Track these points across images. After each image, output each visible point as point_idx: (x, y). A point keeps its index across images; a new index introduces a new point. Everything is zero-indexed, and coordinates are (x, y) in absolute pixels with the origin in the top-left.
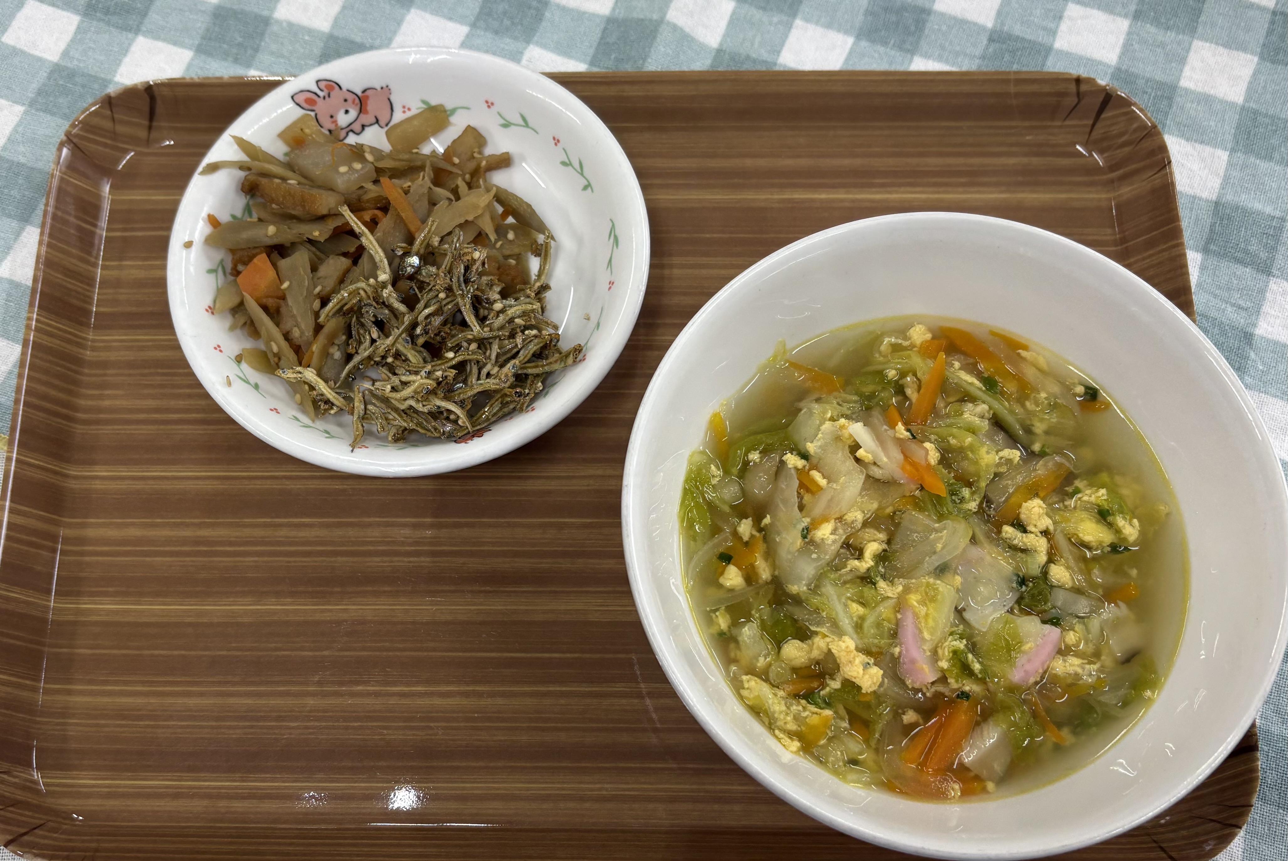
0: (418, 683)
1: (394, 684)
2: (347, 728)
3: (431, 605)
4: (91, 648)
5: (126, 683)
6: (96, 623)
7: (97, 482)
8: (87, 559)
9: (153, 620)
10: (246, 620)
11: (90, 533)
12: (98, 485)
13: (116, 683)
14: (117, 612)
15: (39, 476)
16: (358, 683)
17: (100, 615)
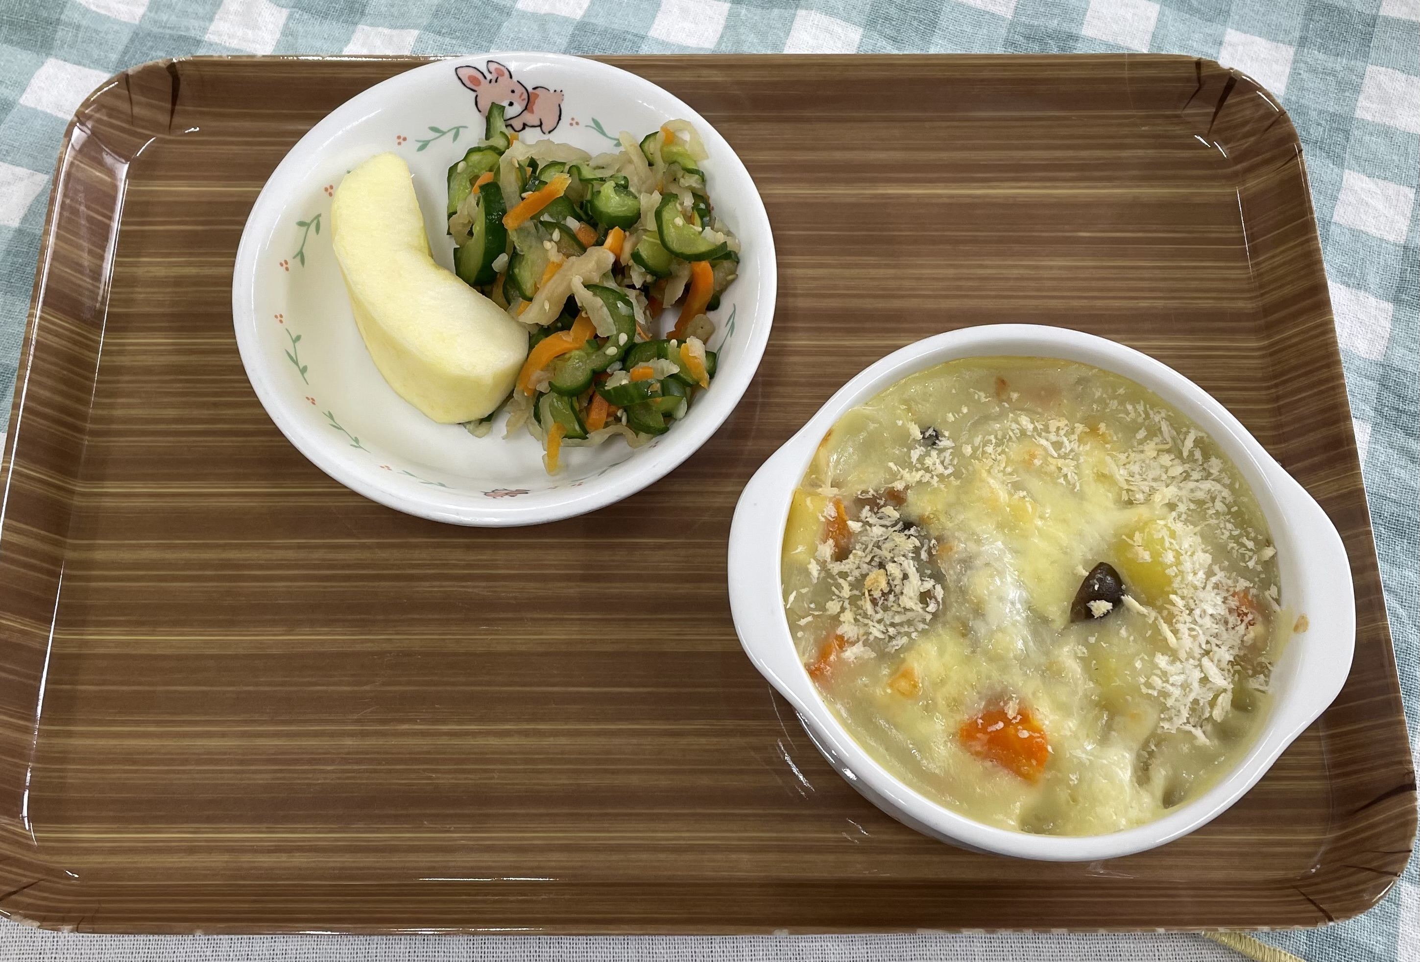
0: (471, 721)
1: (444, 722)
2: (390, 771)
3: (484, 634)
4: (97, 685)
5: (138, 723)
6: (103, 657)
7: (107, 499)
8: (93, 584)
9: (168, 652)
10: (274, 651)
11: (99, 556)
12: (108, 503)
13: (124, 723)
14: (127, 644)
15: (39, 490)
16: (402, 721)
17: (108, 647)
